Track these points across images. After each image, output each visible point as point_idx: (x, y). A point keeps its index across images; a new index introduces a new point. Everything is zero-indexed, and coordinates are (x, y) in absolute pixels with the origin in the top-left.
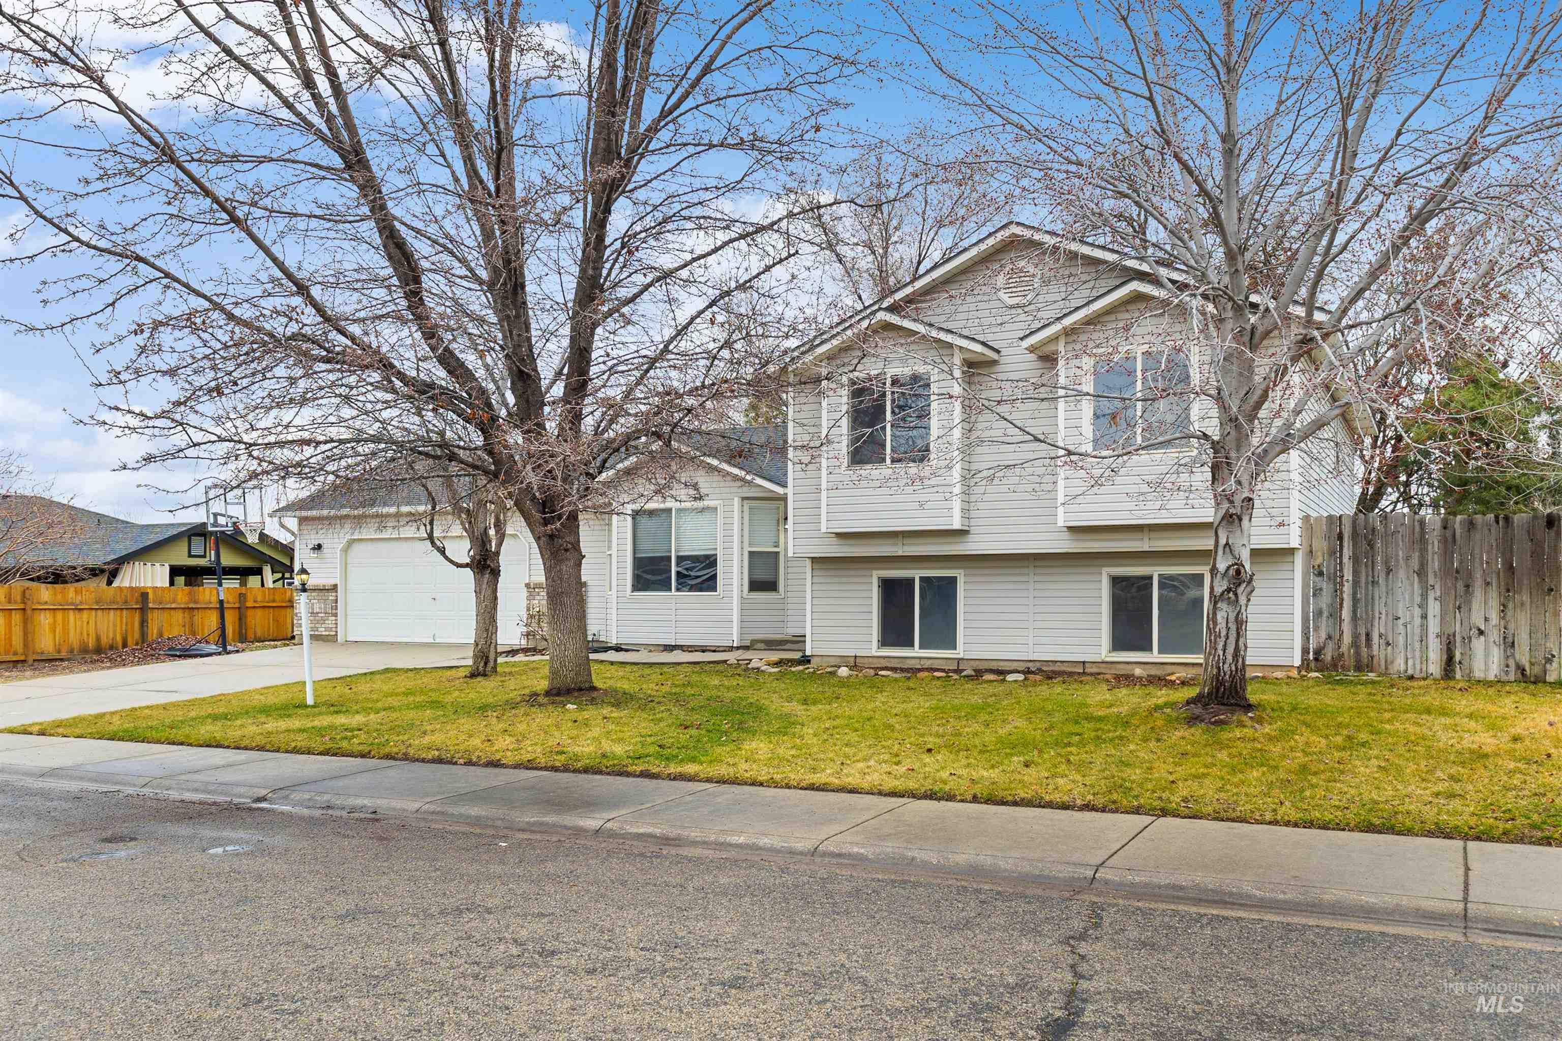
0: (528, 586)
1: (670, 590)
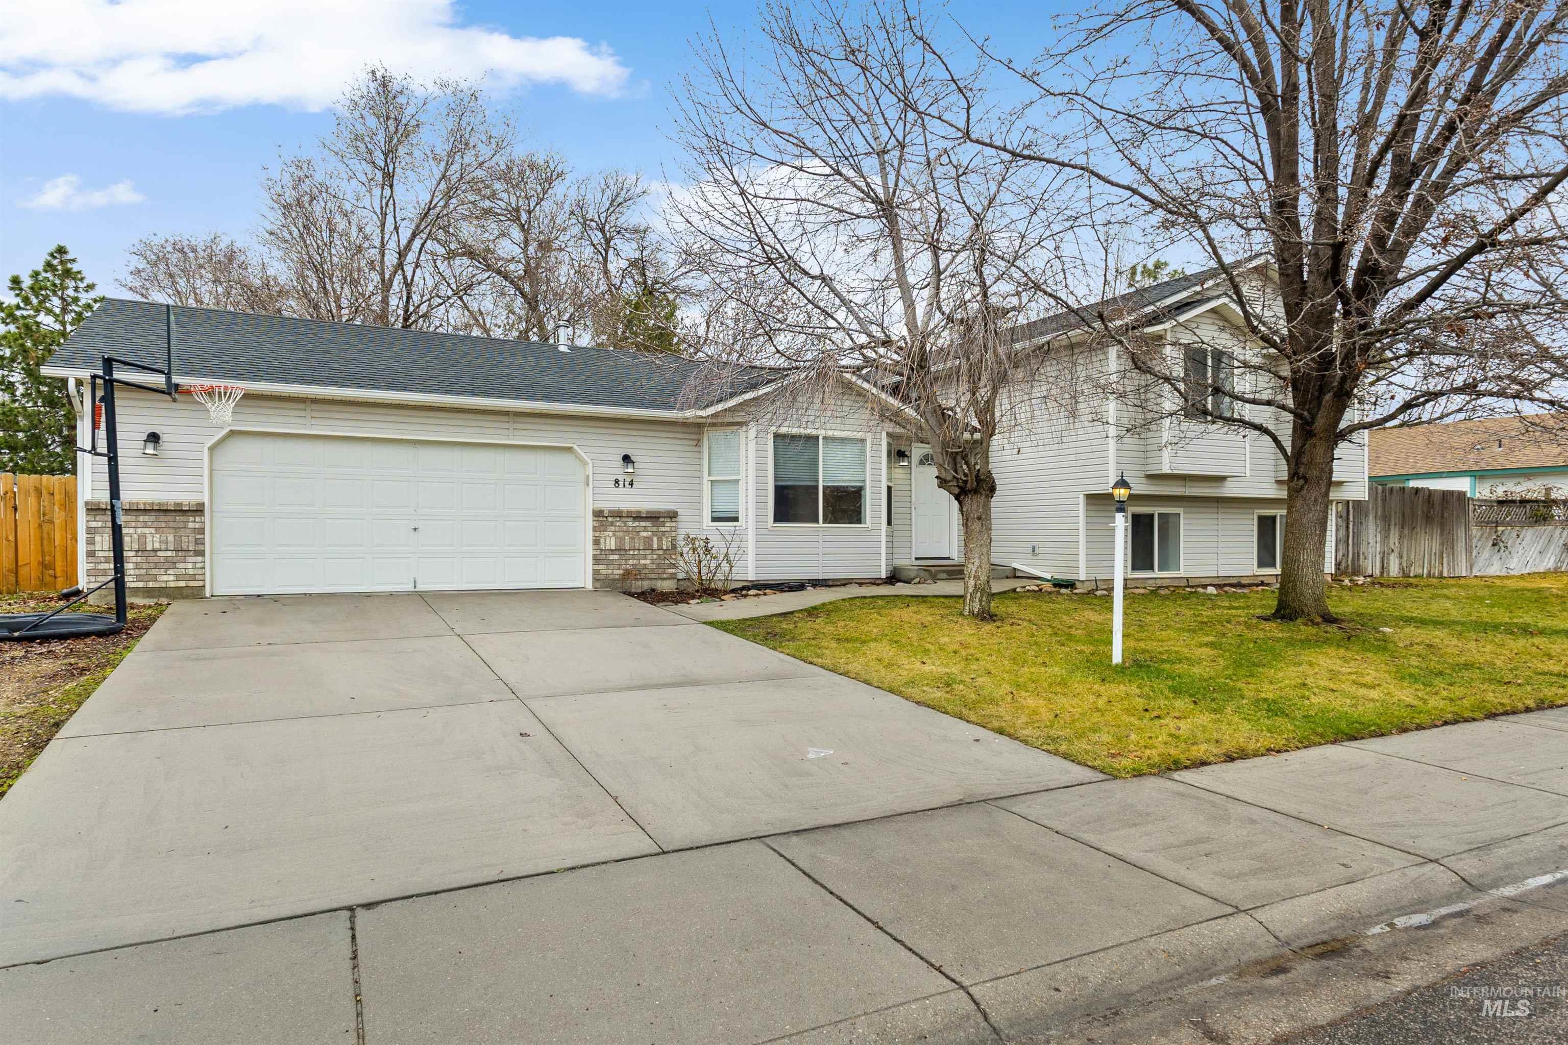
0: (598, 514)
1: (817, 521)
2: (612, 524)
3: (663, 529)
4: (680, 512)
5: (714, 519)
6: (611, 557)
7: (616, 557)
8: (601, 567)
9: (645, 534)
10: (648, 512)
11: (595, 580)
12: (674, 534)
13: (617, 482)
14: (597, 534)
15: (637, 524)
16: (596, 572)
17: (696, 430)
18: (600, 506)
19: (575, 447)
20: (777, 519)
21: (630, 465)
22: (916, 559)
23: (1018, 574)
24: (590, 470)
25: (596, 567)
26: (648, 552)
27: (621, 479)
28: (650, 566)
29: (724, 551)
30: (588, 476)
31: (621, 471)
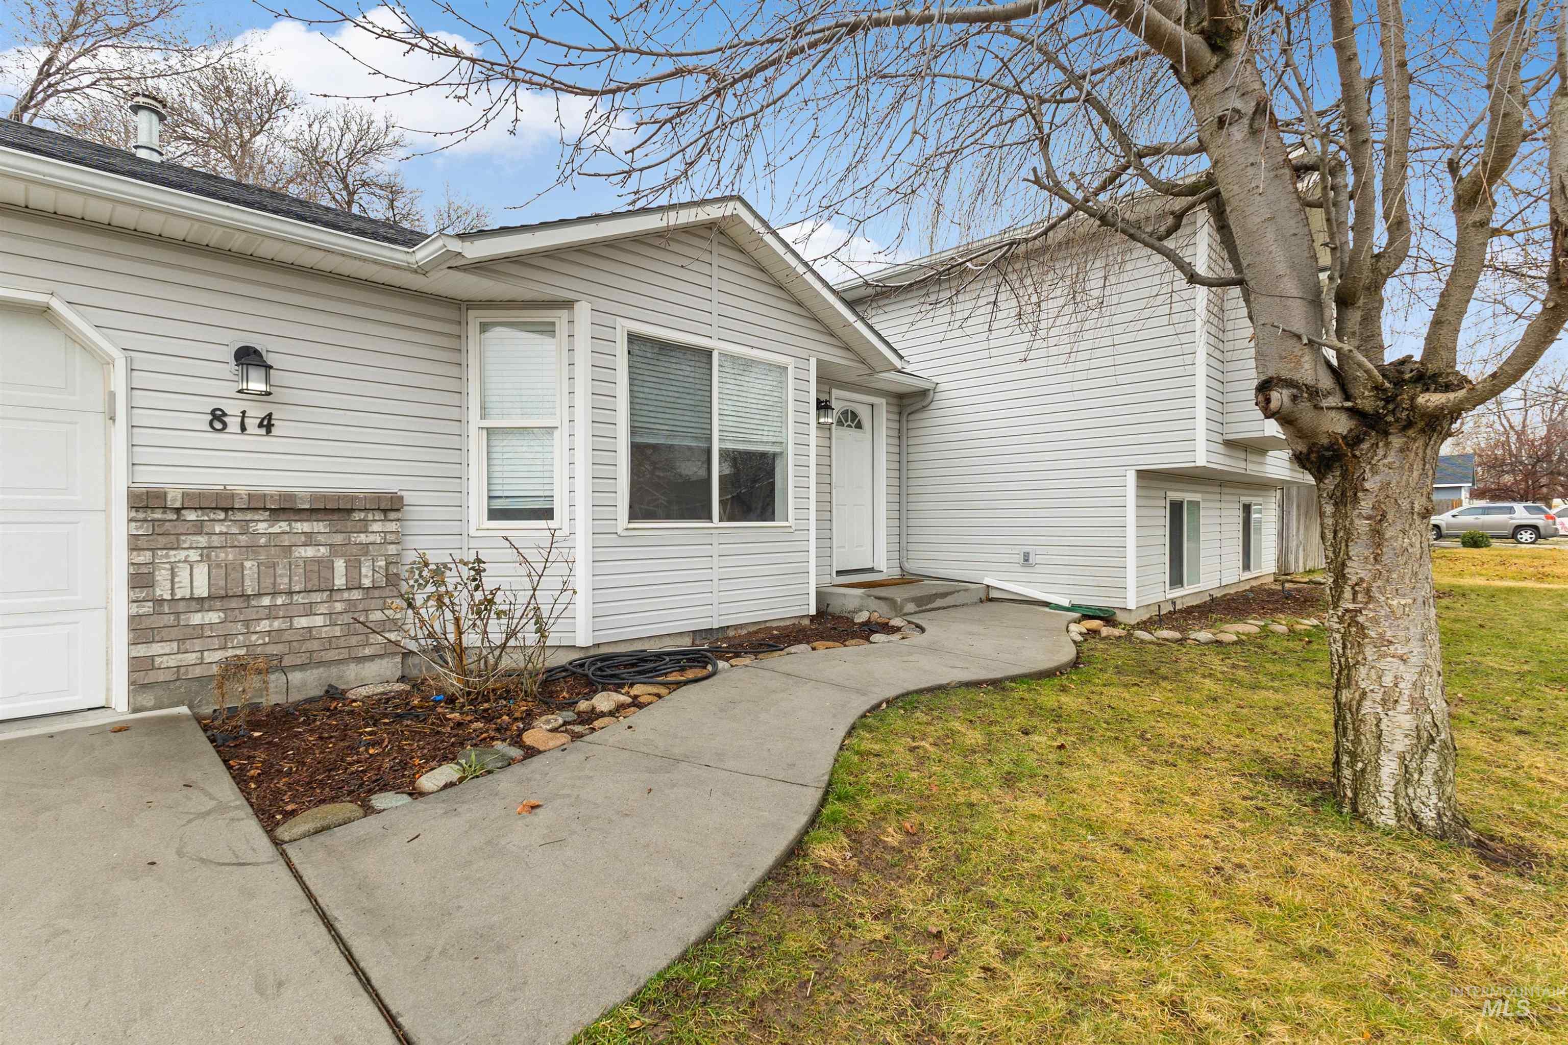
0: (147, 501)
1: (709, 518)
2: (199, 529)
3: (363, 538)
4: (408, 498)
5: (495, 514)
6: (197, 619)
7: (214, 617)
8: (156, 649)
9: (309, 552)
10: (314, 497)
11: (137, 686)
12: (392, 549)
13: (218, 418)
14: (144, 557)
15: (284, 526)
16: (137, 666)
17: (453, 314)
18: (150, 478)
19: (57, 305)
20: (633, 516)
21: (254, 373)
22: (839, 573)
23: (994, 594)
24: (119, 383)
25: (142, 651)
26: (317, 597)
27: (233, 409)
28: (325, 632)
29: (523, 598)
30: (112, 396)
31: (230, 389)
